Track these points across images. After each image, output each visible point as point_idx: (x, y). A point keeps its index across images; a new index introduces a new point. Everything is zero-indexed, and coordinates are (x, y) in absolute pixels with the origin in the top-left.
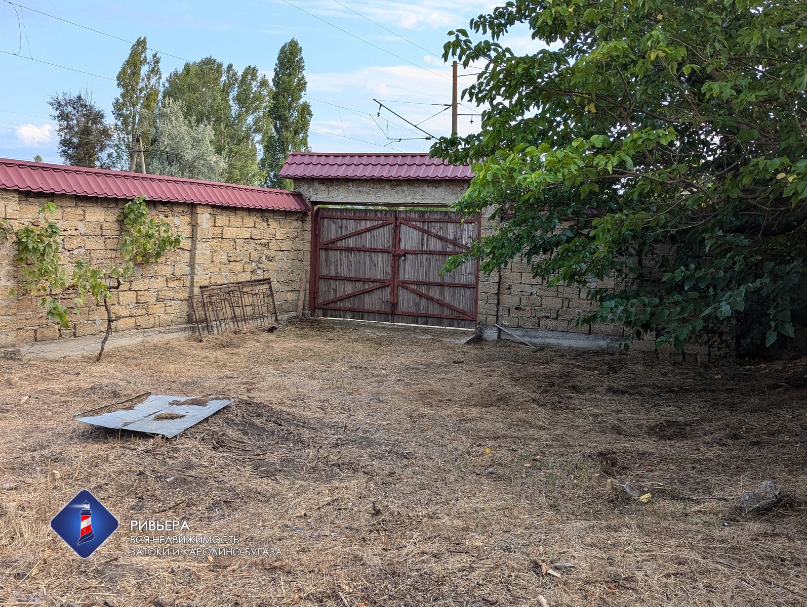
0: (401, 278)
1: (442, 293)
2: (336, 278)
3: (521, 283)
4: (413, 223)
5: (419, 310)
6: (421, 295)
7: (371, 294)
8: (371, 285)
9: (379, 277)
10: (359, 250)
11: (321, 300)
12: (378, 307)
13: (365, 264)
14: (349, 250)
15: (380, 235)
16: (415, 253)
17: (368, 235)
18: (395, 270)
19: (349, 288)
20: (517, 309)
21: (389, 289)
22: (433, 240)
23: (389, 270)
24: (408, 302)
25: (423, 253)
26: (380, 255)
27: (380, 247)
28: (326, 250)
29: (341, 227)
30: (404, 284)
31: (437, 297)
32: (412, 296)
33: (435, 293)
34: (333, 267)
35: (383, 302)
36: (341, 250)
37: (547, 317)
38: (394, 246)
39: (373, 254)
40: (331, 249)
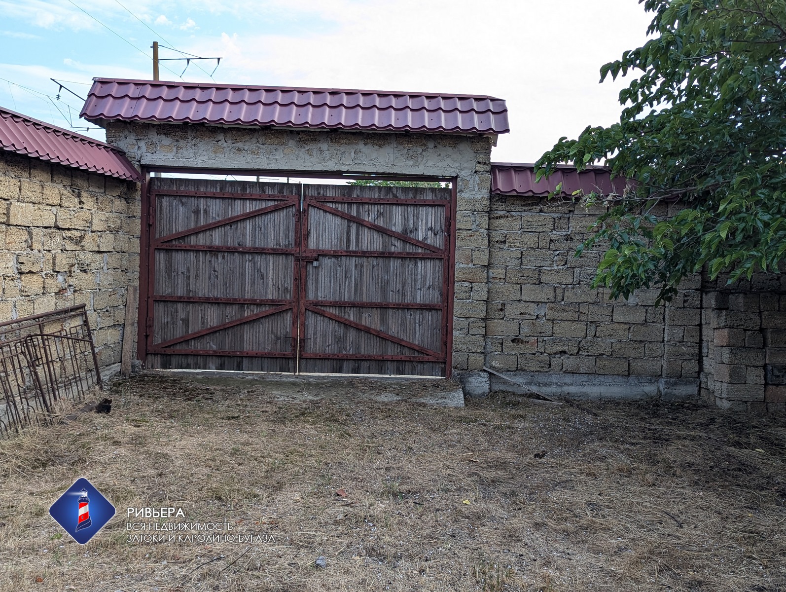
0: (311, 296)
1: (383, 321)
2: (189, 301)
3: (519, 301)
4: (331, 205)
5: (345, 349)
6: (347, 325)
7: (256, 325)
8: (256, 310)
9: (270, 297)
10: (231, 251)
11: (158, 339)
12: (268, 348)
13: (243, 275)
14: (213, 251)
15: (271, 225)
16: (336, 255)
17: (248, 225)
18: (300, 283)
19: (212, 317)
20: (513, 341)
21: (288, 317)
22: (366, 234)
23: (290, 284)
24: (324, 336)
25: (350, 254)
26: (271, 259)
27: (271, 244)
28: (168, 251)
29: (197, 212)
30: (317, 308)
31: (376, 326)
32: (332, 326)
33: (370, 319)
34: (180, 281)
35: (278, 338)
36: (197, 251)
37: (563, 352)
38: (298, 244)
39: (258, 258)
40: (177, 250)
